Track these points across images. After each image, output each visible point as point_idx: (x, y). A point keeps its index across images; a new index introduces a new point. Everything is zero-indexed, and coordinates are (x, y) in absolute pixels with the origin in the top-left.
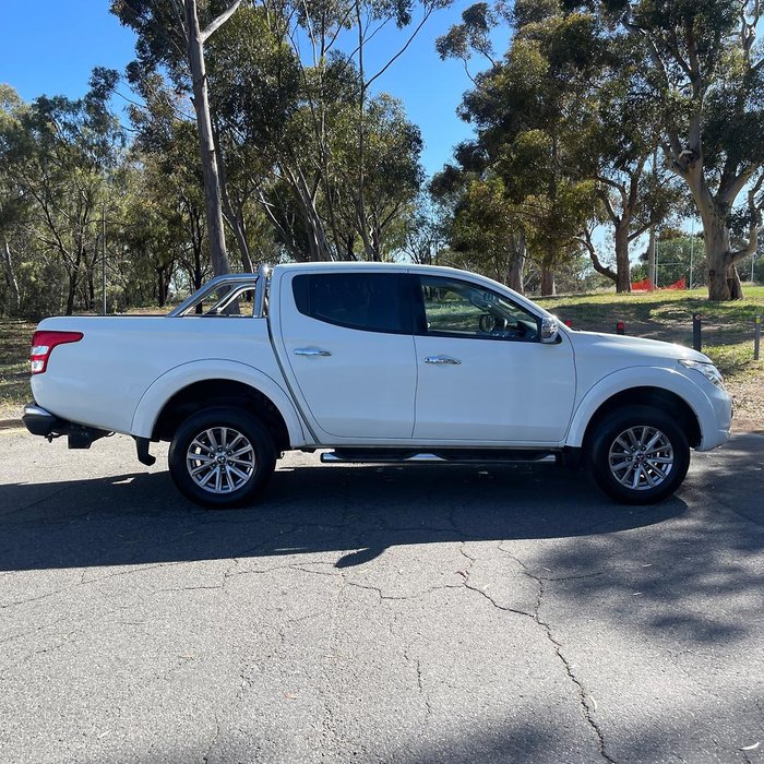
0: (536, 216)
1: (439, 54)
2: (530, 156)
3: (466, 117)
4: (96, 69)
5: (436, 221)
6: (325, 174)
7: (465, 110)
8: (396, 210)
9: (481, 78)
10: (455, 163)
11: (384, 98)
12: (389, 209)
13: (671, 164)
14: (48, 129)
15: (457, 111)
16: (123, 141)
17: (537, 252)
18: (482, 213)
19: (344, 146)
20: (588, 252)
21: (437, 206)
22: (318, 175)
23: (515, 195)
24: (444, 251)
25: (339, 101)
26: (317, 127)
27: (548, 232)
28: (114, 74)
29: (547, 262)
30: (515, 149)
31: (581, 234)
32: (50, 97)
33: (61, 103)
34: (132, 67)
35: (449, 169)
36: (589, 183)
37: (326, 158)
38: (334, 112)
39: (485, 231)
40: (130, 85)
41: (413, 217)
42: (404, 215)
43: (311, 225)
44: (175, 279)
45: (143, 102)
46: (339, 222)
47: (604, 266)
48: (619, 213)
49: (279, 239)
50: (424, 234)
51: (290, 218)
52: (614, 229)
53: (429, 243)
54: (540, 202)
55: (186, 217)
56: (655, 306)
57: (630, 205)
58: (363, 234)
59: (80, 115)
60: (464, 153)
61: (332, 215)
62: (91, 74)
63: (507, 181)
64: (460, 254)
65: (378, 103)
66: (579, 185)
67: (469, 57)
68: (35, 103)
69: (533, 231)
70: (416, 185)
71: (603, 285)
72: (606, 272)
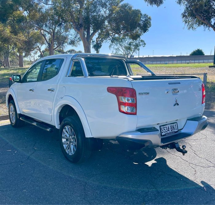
57: (53, 40)
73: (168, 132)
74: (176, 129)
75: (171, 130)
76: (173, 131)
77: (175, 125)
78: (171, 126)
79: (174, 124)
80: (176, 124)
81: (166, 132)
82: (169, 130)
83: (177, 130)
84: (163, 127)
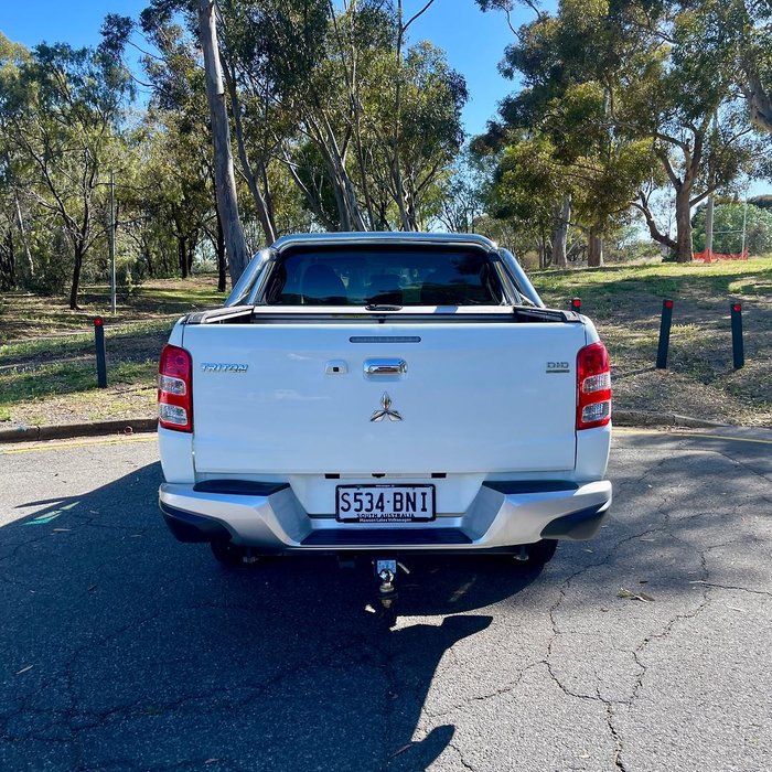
0: (588, 179)
1: (479, 6)
2: (584, 111)
3: (508, 74)
4: (109, 17)
5: (473, 186)
6: (357, 130)
7: (507, 65)
8: (432, 174)
9: (524, 31)
10: (500, 120)
11: (424, 47)
12: (425, 173)
13: (755, 113)
14: (49, 82)
15: (499, 67)
16: (132, 94)
17: (586, 219)
18: (529, 175)
19: (378, 99)
20: (644, 217)
21: (474, 172)
22: (349, 132)
23: (564, 156)
24: (480, 219)
25: (372, 47)
26: (348, 77)
27: (601, 197)
28: (127, 22)
29: (597, 229)
30: (566, 103)
31: (638, 198)
32: (50, 45)
33: (64, 52)
34: (147, 14)
35: (494, 127)
36: (649, 141)
37: (358, 110)
38: (368, 59)
39: (531, 195)
40: (145, 34)
41: (449, 183)
42: (440, 181)
43: (340, 188)
44: (203, 250)
45: (159, 53)
46: (371, 186)
47: (662, 233)
48: (680, 175)
49: (306, 205)
50: (461, 201)
51: (318, 180)
52: (674, 192)
53: (466, 210)
54: (590, 164)
55: (209, 183)
56: (733, 278)
57: (692, 167)
58: (397, 198)
59: (85, 66)
60: (509, 108)
61: (364, 178)
62: (103, 22)
63: (556, 140)
64: (499, 221)
65: (418, 51)
66: (635, 143)
67: (512, 8)
68: (34, 51)
69: (583, 195)
70: (456, 144)
71: (645, 255)
72: (665, 240)
73: (376, 511)
74: (424, 509)
75: (395, 509)
76: (404, 512)
77: (424, 494)
78: (395, 494)
79: (419, 491)
80: (429, 491)
81: (363, 512)
82: (382, 508)
83: (429, 514)
84: (352, 491)
